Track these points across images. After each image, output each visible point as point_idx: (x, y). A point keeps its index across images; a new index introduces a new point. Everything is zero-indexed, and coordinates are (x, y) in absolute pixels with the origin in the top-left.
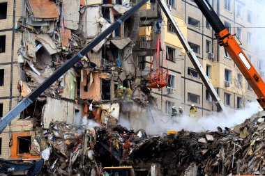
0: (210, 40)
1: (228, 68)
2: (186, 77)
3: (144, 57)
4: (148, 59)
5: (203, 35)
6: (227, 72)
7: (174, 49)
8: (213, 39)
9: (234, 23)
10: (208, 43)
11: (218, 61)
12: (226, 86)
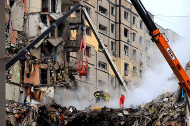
0: (114, 41)
1: (127, 62)
2: (98, 68)
3: (68, 53)
4: (71, 54)
5: (109, 37)
6: (126, 65)
7: (90, 48)
8: (116, 41)
9: (131, 29)
10: (112, 43)
11: (120, 56)
12: (126, 75)
